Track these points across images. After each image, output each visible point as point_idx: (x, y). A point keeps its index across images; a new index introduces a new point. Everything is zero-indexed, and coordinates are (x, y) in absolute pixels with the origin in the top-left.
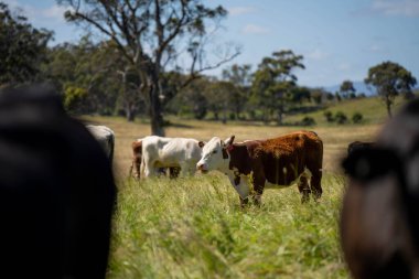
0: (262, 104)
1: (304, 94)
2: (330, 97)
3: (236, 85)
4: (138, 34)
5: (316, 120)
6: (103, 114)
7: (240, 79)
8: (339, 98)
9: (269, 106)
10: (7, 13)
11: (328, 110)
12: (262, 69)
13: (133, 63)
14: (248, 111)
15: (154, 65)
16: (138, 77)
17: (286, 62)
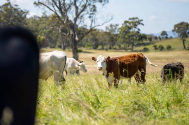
0: (124, 42)
1: (143, 37)
2: (156, 38)
3: (112, 33)
4: (66, 11)
5: (149, 49)
6: (51, 47)
7: (114, 31)
8: (160, 39)
9: (127, 43)
10: (9, 3)
11: (155, 44)
12: (124, 26)
13: (64, 24)
14: (118, 45)
15: (74, 24)
16: (66, 30)
17: (135, 23)
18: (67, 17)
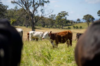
0: (58, 24)
1: (68, 22)
2: (74, 22)
3: (52, 19)
4: (29, 7)
5: (71, 28)
8: (77, 23)
9: (60, 24)
11: (74, 25)
12: (58, 16)
13: (27, 14)
14: (55, 25)
15: (33, 14)
16: (29, 17)
17: (64, 14)
18: (29, 10)
